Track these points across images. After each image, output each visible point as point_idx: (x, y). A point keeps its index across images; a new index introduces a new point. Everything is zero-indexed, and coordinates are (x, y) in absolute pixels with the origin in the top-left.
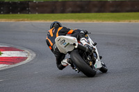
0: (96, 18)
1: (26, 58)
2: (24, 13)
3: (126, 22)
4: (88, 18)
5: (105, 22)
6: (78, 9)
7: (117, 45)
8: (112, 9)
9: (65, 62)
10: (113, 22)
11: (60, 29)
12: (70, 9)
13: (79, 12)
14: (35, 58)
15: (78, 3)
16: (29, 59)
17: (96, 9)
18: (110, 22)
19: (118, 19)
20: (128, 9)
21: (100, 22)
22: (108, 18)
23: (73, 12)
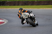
0: (30, 7)
1: (4, 22)
2: (3, 6)
3: (42, 9)
4: (28, 7)
5: (34, 9)
6: (24, 4)
7: (38, 17)
8: (36, 4)
9: (25, 22)
10: (37, 9)
11: (23, 10)
12: (21, 4)
13: (24, 5)
14: (8, 22)
15: (24, 2)
16: (5, 23)
17: (31, 4)
18: (36, 9)
19: (39, 8)
20: (42, 4)
21: (32, 9)
22: (35, 7)
23: (22, 5)
